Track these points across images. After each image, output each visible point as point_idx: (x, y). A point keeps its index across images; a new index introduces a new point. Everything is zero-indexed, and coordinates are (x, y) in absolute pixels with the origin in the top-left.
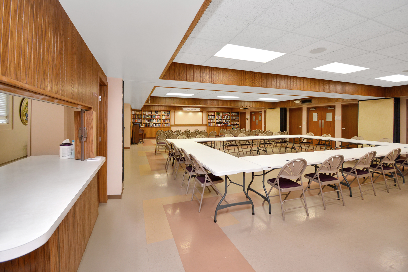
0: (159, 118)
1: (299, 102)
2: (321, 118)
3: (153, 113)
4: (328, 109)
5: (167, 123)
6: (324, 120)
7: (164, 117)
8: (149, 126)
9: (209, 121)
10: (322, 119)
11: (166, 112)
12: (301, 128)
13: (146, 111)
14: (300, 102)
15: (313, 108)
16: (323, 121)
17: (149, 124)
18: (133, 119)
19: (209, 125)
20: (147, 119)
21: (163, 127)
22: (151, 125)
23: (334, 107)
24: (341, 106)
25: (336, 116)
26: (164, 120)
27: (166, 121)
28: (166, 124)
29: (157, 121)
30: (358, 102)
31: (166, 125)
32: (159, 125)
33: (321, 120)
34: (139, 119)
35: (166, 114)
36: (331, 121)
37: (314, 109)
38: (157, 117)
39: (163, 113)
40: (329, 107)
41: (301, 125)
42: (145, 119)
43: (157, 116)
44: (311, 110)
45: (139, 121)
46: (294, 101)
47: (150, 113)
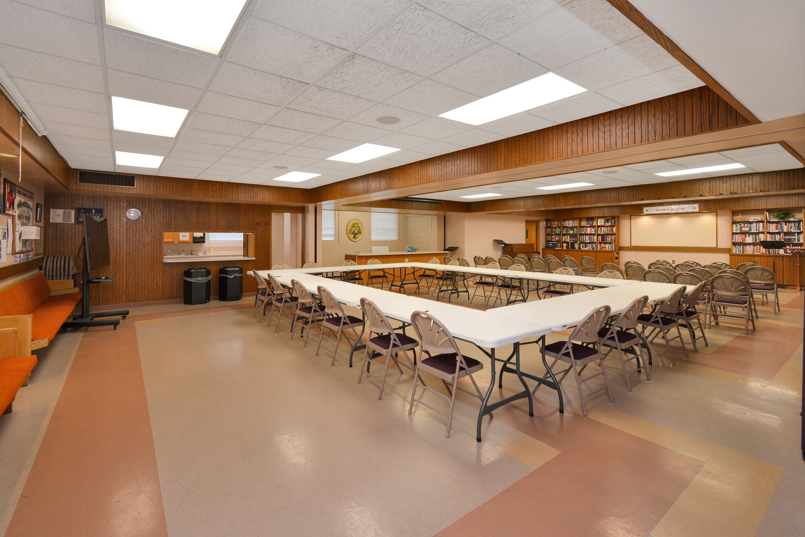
0: (593, 232)
3: (584, 223)
5: (610, 243)
7: (604, 231)
8: (574, 248)
9: (738, 238)
11: (610, 218)
13: (569, 220)
17: (573, 244)
18: (549, 235)
19: (736, 250)
20: (571, 236)
21: (601, 250)
22: (576, 246)
26: (604, 236)
27: (609, 239)
28: (607, 245)
29: (590, 239)
31: (608, 247)
32: (593, 246)
34: (556, 235)
35: (608, 224)
38: (589, 231)
39: (601, 222)
42: (567, 234)
43: (589, 229)
45: (557, 239)
47: (576, 223)
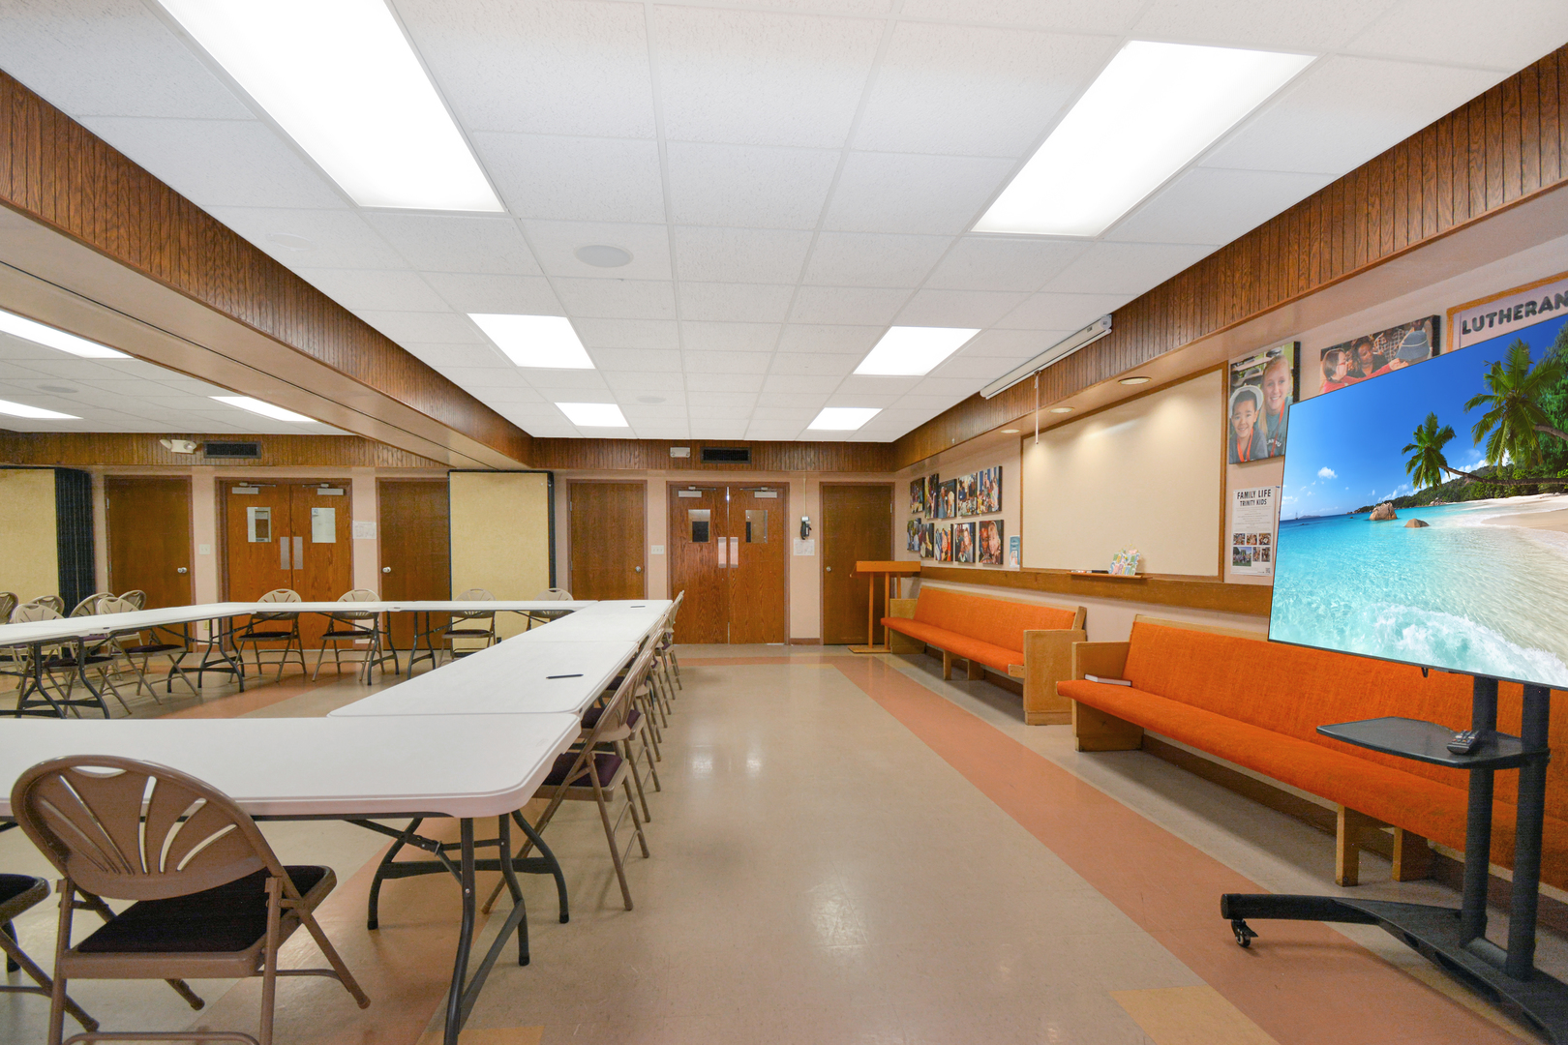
1: (192, 447)
2: (287, 529)
4: (320, 492)
6: (301, 538)
10: (292, 535)
12: (189, 575)
14: (195, 450)
15: (248, 483)
16: (298, 541)
23: (346, 484)
24: (372, 485)
25: (355, 523)
30: (445, 476)
33: (287, 539)
36: (333, 540)
37: (255, 491)
40: (323, 485)
41: (187, 559)
44: (235, 491)
46: (164, 443)
